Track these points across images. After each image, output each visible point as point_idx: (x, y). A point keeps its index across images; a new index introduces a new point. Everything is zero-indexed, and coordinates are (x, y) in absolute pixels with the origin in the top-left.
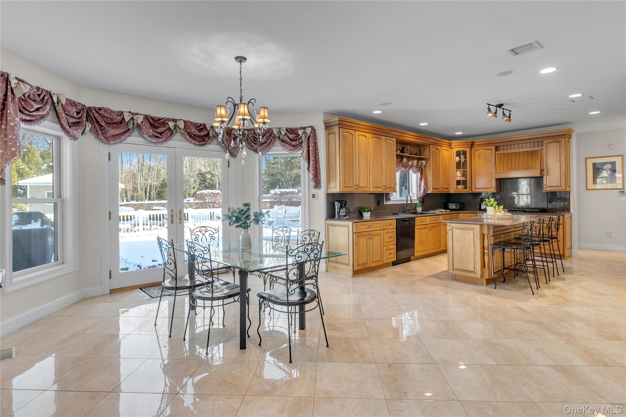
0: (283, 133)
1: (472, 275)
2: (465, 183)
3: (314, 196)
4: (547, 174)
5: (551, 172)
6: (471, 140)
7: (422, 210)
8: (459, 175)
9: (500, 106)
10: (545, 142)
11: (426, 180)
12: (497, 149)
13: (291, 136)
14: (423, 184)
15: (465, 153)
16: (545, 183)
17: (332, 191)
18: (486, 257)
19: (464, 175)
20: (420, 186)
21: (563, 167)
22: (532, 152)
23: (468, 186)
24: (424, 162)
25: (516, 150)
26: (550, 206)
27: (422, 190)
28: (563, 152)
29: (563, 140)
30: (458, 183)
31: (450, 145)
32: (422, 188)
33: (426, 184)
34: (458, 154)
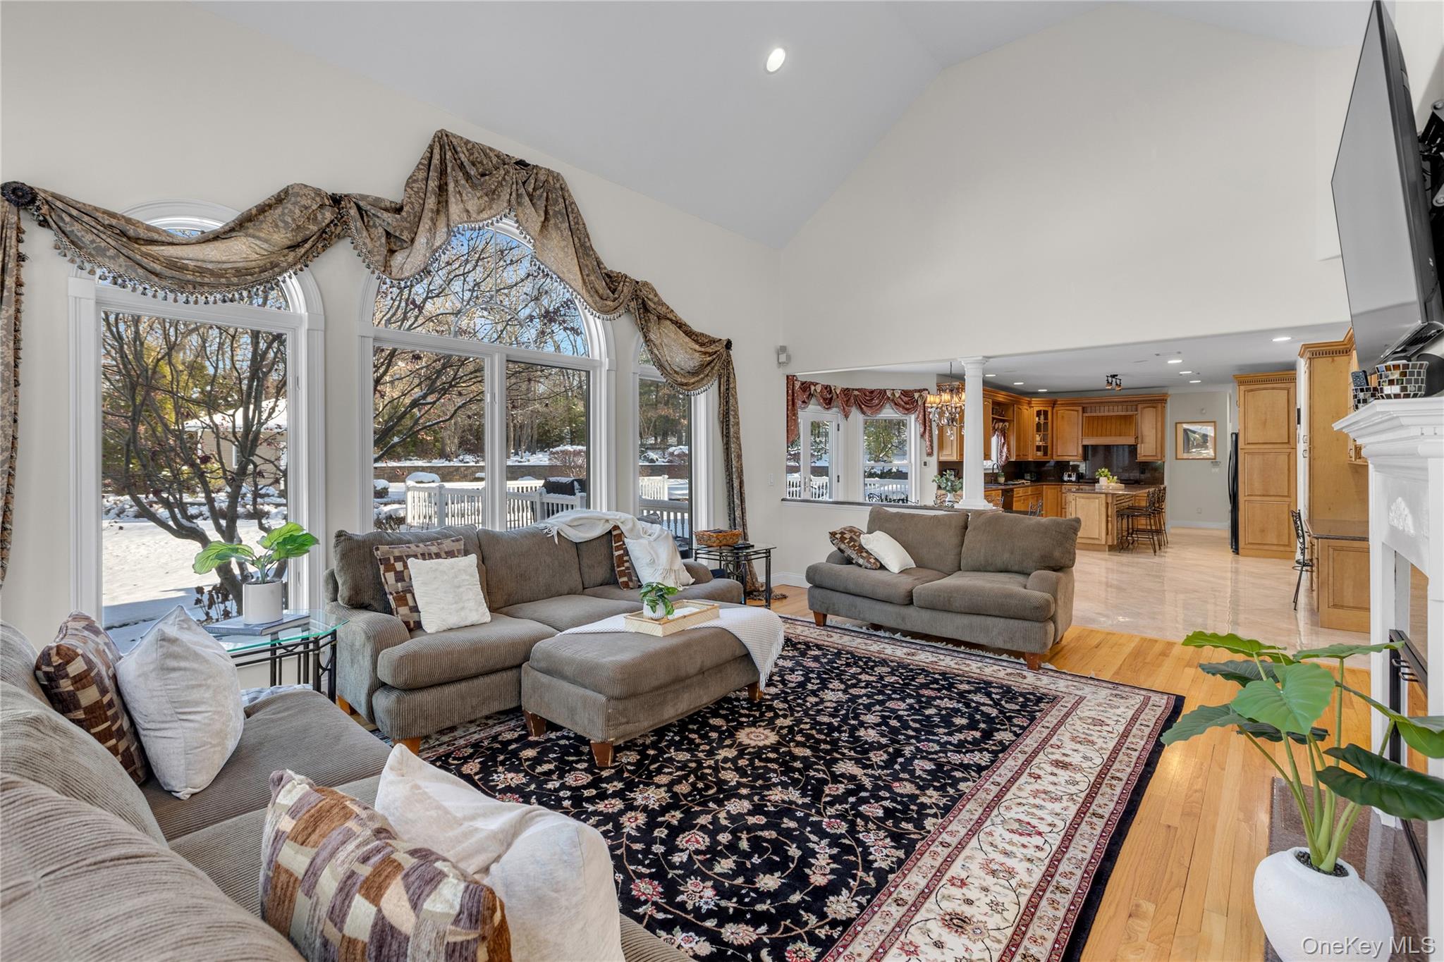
0: (897, 395)
1: (1096, 542)
2: (1045, 448)
3: (925, 464)
4: (1142, 442)
5: (1147, 439)
6: (1053, 397)
7: (1006, 481)
8: (1038, 440)
9: (1113, 376)
10: (1140, 406)
11: (1008, 445)
12: (1084, 410)
13: (906, 399)
14: (1005, 449)
15: (1046, 413)
16: (1139, 451)
17: (943, 458)
18: (1110, 524)
19: (1044, 439)
20: (1001, 452)
21: (1159, 436)
22: (1125, 417)
23: (1049, 452)
24: (1007, 424)
25: (1106, 414)
26: (1143, 476)
27: (1004, 457)
28: (1160, 419)
29: (1159, 405)
30: (1038, 448)
31: (1029, 403)
32: (1004, 454)
33: (1009, 450)
34: (1039, 414)
